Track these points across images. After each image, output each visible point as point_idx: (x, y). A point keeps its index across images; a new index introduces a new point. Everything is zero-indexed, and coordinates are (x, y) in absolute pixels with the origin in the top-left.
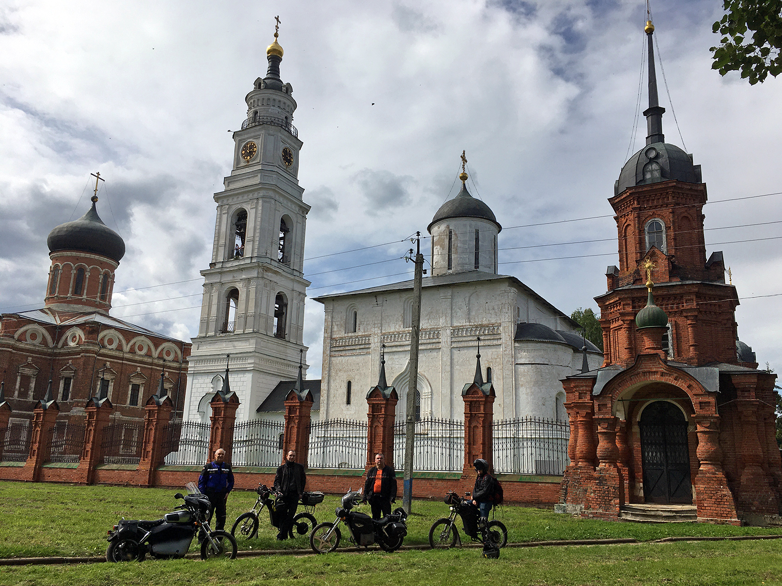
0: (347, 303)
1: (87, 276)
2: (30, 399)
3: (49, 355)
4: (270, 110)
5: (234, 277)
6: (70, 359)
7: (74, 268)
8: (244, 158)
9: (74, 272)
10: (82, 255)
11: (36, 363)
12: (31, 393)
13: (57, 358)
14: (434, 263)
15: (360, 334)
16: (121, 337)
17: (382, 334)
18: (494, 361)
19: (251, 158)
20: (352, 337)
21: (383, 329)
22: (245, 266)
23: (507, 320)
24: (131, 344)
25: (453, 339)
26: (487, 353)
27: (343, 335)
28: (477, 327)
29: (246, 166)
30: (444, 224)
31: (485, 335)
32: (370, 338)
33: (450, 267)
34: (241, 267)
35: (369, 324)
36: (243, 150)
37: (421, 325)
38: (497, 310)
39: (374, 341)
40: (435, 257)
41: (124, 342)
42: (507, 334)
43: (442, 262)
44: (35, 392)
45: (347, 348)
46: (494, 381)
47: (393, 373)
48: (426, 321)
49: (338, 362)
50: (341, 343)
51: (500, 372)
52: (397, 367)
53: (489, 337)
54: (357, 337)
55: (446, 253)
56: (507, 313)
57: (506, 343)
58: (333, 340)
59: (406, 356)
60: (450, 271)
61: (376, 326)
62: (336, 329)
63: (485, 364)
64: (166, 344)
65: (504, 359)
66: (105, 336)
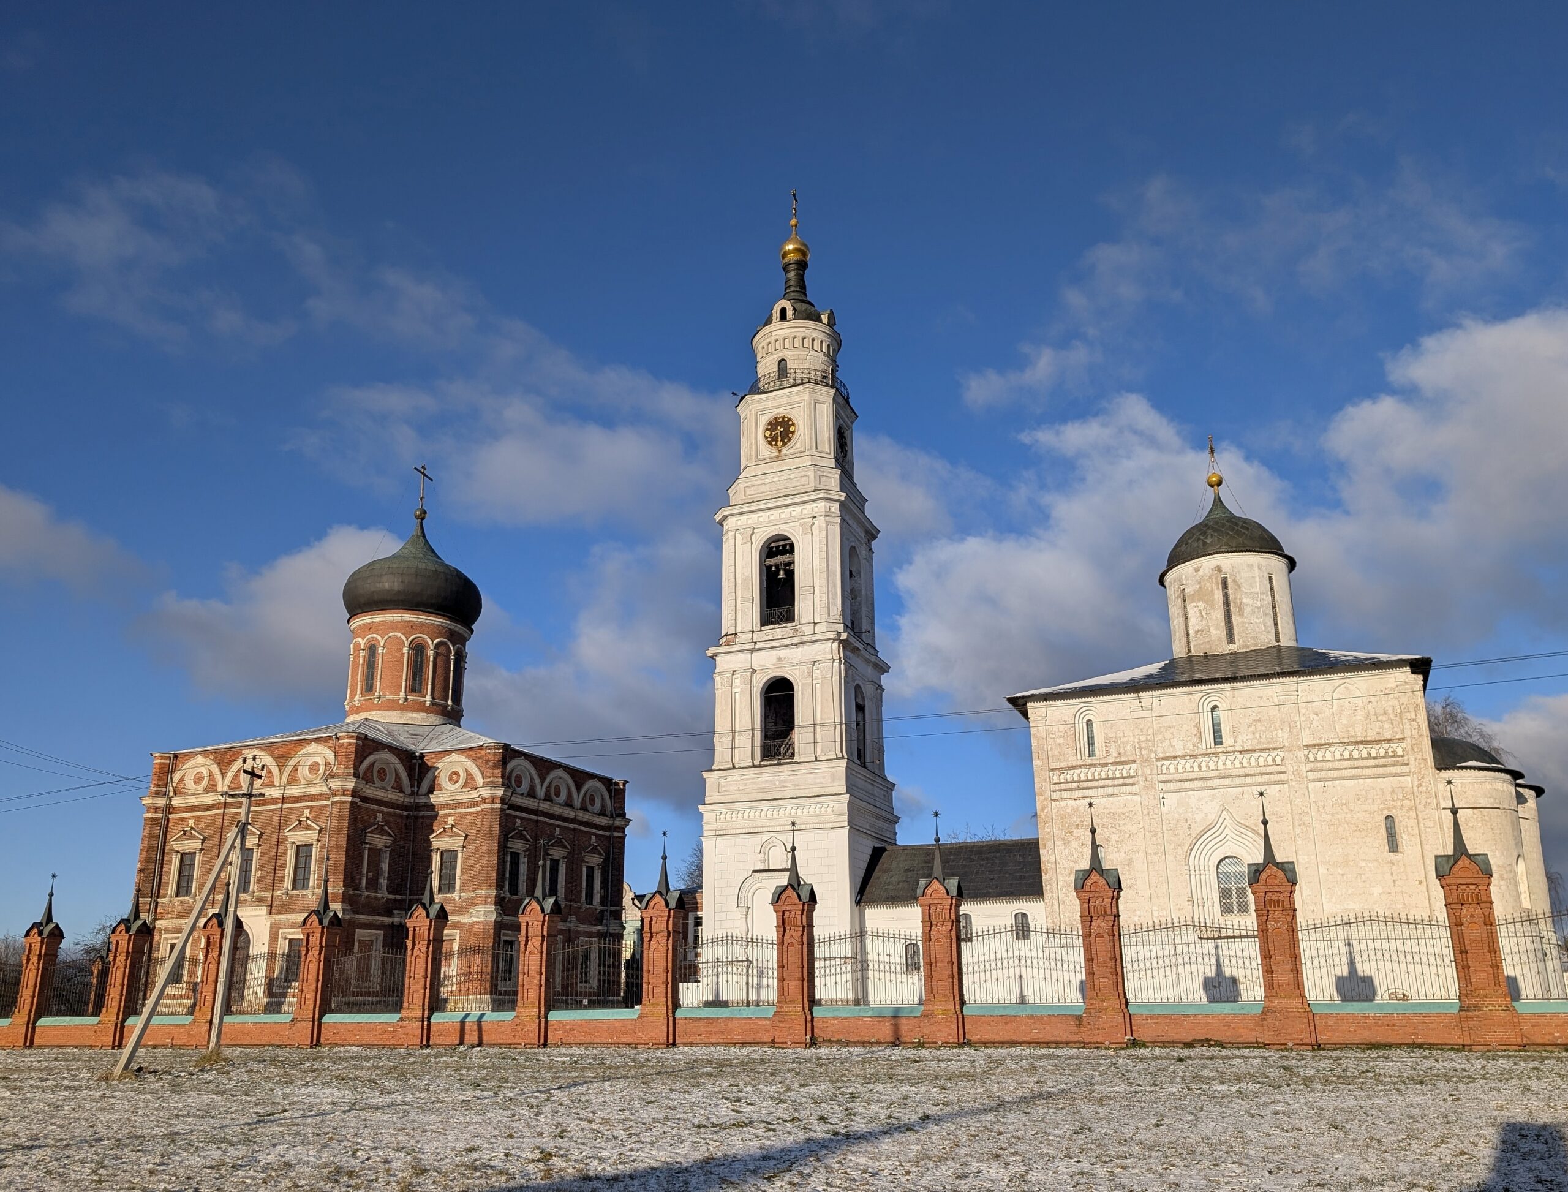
0: (1076, 704)
2: (383, 894)
3: (405, 808)
4: (808, 358)
5: (778, 659)
6: (450, 815)
7: (406, 644)
8: (771, 445)
11: (388, 824)
12: (384, 882)
13: (421, 814)
14: (1191, 632)
15: (1110, 760)
16: (533, 771)
17: (1158, 760)
18: (1399, 803)
19: (785, 444)
20: (1094, 765)
21: (1159, 750)
22: (805, 639)
23: (1415, 732)
24: (546, 784)
25: (1310, 766)
26: (1382, 790)
27: (1075, 764)
28: (1357, 743)
29: (777, 459)
30: (1208, 563)
31: (1374, 758)
32: (1134, 766)
33: (1231, 639)
34: (796, 640)
35: (1127, 743)
36: (767, 429)
37: (1240, 743)
38: (1392, 716)
39: (1143, 772)
40: (1192, 621)
41: (537, 781)
42: (1419, 757)
43: (1214, 632)
44: (389, 878)
45: (1085, 785)
46: (1404, 840)
47: (1189, 828)
48: (1250, 736)
49: (1069, 810)
50: (1070, 775)
51: (1412, 822)
52: (1198, 817)
53: (1382, 761)
54: (1106, 764)
55: (1219, 615)
56: (1414, 720)
57: (1420, 773)
58: (1053, 770)
59: (1213, 797)
60: (1232, 648)
61: (1144, 745)
62: (1056, 753)
63: (1382, 810)
64: (590, 784)
65: (1417, 802)
66: (512, 771)
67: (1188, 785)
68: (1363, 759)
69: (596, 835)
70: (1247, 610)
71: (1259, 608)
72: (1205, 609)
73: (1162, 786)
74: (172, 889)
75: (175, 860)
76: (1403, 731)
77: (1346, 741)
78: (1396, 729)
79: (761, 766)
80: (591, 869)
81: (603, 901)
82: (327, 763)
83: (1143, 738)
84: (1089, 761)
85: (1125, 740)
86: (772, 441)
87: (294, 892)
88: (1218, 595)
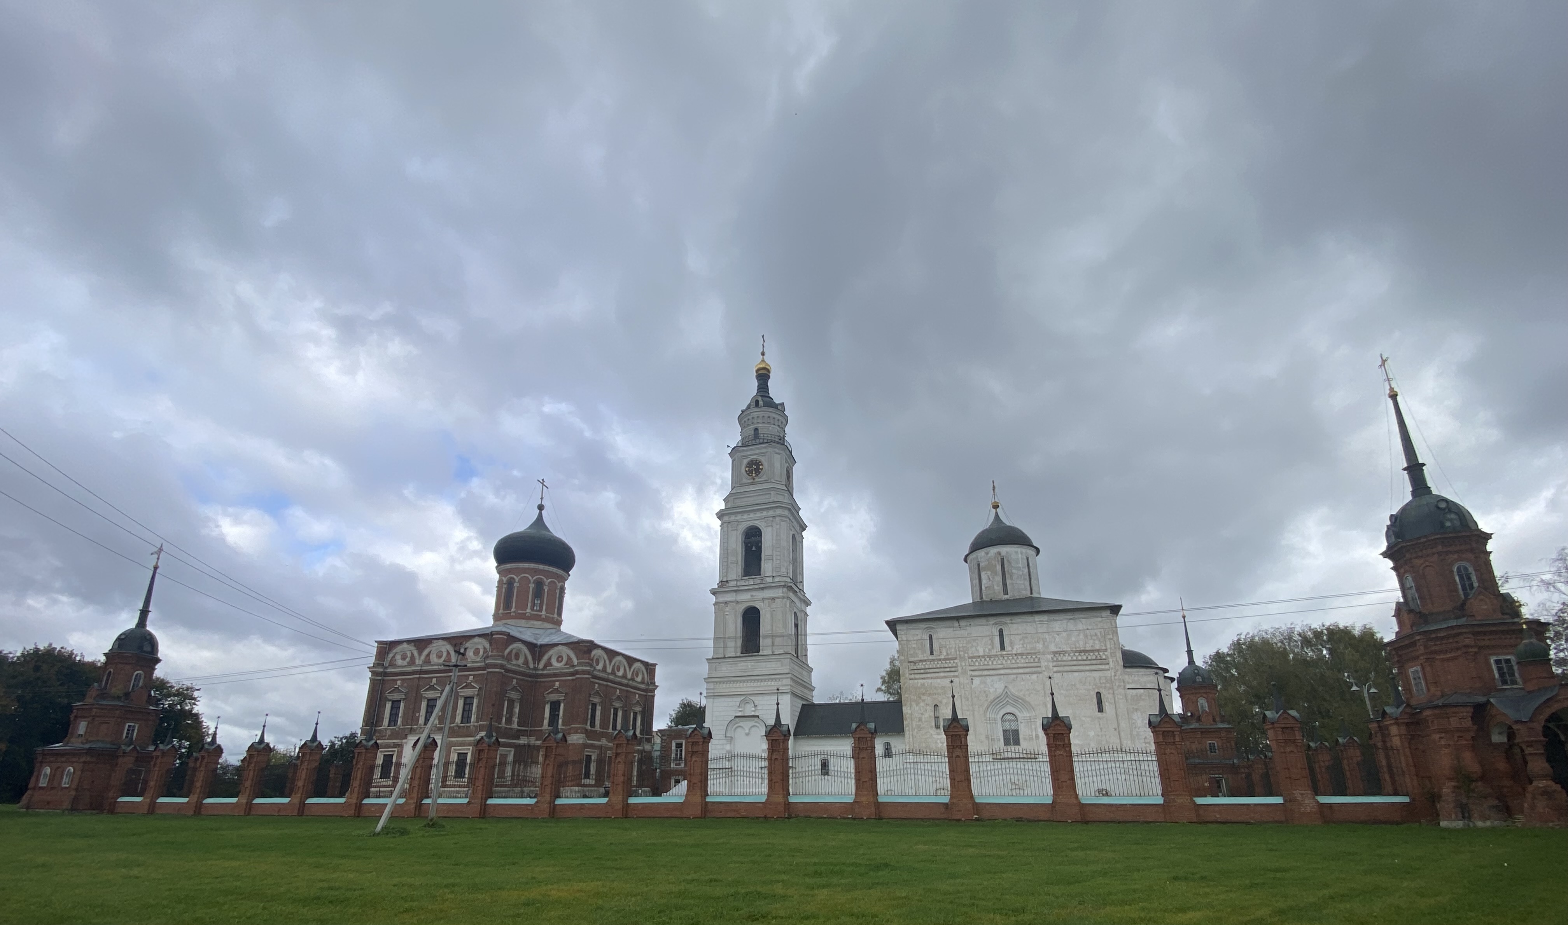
0: (923, 625)
1: (546, 590)
3: (532, 676)
4: (770, 428)
5: (752, 596)
6: (557, 680)
7: (532, 581)
8: (749, 475)
9: (532, 586)
10: (541, 567)
11: (520, 685)
12: (516, 719)
13: (539, 680)
14: (983, 588)
15: (942, 657)
16: (606, 657)
17: (969, 658)
18: (1103, 685)
19: (757, 475)
20: (933, 660)
21: (970, 652)
22: (768, 585)
23: (1112, 646)
24: (613, 664)
25: (1055, 664)
26: (1094, 678)
27: (923, 659)
28: (1080, 652)
29: (752, 484)
30: (993, 551)
31: (1090, 660)
32: (956, 661)
33: (1006, 593)
34: (762, 586)
35: (952, 648)
36: (747, 467)
37: (1015, 649)
38: (1099, 636)
39: (961, 664)
40: (984, 582)
41: (607, 662)
42: (1114, 659)
43: (996, 587)
44: (519, 718)
45: (928, 671)
46: (1106, 705)
47: (987, 696)
48: (1021, 646)
49: (919, 685)
50: (920, 666)
51: (1111, 696)
52: (992, 690)
53: (1094, 662)
54: (940, 660)
55: (999, 578)
56: (1112, 639)
57: (1115, 668)
58: (910, 662)
59: (1000, 680)
60: (1006, 597)
61: (961, 649)
62: (912, 652)
63: (1094, 689)
64: (637, 665)
65: (1114, 684)
66: (594, 656)
67: (986, 673)
68: (1084, 660)
69: (639, 694)
70: (1015, 577)
71: (1021, 575)
72: (991, 575)
73: (972, 672)
74: (386, 722)
75: (389, 706)
76: (1106, 646)
77: (1074, 649)
78: (1102, 644)
79: (740, 657)
80: (635, 714)
81: (642, 733)
82: (485, 648)
83: (961, 645)
84: (931, 657)
85: (951, 646)
86: (749, 473)
87: (462, 725)
88: (999, 567)
